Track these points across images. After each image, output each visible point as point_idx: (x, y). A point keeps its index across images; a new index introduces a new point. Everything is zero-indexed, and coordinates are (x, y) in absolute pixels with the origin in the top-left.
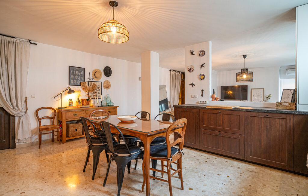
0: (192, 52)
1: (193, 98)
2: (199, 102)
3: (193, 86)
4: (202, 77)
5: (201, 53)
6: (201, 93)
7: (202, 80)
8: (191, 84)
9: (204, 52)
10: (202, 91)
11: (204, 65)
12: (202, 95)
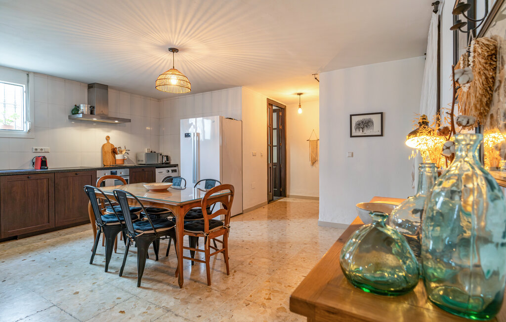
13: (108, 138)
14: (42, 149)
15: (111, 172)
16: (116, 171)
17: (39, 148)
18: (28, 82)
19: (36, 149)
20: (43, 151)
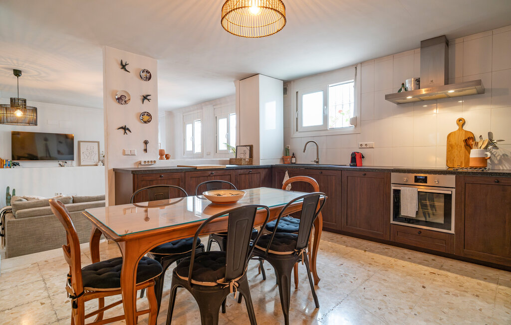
0: (124, 64)
1: (129, 155)
2: (143, 163)
3: (125, 132)
4: (146, 118)
5: (144, 75)
6: (143, 146)
7: (145, 122)
8: (122, 128)
9: (148, 75)
10: (146, 143)
11: (148, 98)
12: (146, 150)
13: (461, 122)
14: (366, 145)
15: (416, 177)
16: (426, 177)
17: (364, 143)
18: (356, 75)
19: (361, 145)
20: (368, 147)
